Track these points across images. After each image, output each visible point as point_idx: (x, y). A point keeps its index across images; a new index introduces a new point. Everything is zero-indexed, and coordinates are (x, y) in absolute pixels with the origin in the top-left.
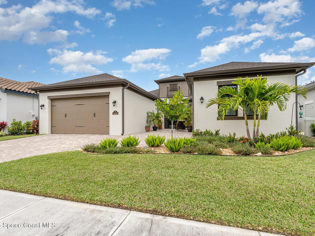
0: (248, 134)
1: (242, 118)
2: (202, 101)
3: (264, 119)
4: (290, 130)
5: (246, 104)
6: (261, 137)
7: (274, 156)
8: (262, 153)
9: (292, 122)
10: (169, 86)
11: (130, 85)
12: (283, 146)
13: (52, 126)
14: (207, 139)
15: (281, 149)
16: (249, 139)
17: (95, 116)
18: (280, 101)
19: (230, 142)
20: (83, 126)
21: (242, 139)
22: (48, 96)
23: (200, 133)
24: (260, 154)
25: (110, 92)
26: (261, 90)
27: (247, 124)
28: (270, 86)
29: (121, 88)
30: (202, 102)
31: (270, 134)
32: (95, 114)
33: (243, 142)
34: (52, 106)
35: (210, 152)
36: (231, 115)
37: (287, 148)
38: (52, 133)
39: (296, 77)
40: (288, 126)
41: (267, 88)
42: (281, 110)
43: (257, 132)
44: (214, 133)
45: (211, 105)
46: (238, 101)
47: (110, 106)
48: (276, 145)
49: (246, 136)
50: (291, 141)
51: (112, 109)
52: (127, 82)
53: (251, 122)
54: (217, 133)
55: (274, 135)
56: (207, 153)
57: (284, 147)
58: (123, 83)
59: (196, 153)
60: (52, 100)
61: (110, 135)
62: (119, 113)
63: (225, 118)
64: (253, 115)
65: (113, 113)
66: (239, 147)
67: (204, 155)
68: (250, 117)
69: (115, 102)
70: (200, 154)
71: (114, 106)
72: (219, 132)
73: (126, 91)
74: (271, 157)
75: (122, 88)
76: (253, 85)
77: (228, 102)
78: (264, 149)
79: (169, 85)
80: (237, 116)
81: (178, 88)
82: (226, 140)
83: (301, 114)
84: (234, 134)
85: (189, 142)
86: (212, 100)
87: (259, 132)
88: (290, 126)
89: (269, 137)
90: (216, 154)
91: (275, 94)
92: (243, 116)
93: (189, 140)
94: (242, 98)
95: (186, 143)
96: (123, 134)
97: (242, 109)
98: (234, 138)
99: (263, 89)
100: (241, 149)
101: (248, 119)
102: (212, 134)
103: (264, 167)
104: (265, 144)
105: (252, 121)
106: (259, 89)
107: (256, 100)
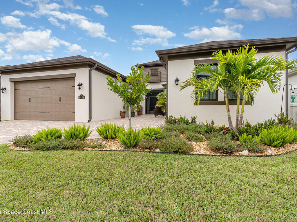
0: (230, 123)
1: (223, 103)
2: (177, 83)
3: (249, 104)
4: (280, 117)
5: (227, 85)
6: (246, 126)
7: (267, 156)
8: (249, 151)
9: (282, 108)
10: (150, 71)
11: (97, 65)
12: (277, 140)
13: (15, 112)
14: (179, 128)
15: (275, 144)
16: (231, 129)
17: (60, 100)
18: (271, 80)
19: (206, 132)
20: (47, 111)
21: (222, 129)
22: (10, 79)
23: (174, 120)
24: (246, 152)
25: (75, 73)
26: (247, 67)
27: (229, 110)
28: (258, 60)
29: (88, 69)
30: (177, 85)
31: (258, 123)
32: (60, 98)
33: (224, 133)
34: (15, 90)
35: (177, 149)
36: (210, 99)
37: (283, 142)
38: (15, 119)
39: (286, 55)
40: (278, 113)
41: (255, 63)
42: (273, 91)
43: (241, 120)
44: (190, 120)
45: (185, 86)
46: (217, 79)
47: (75, 89)
48: (267, 138)
49: (227, 126)
50: (288, 133)
51: (78, 93)
52: (94, 63)
53: (233, 108)
54: (194, 120)
55: (262, 124)
56: (172, 150)
57: (278, 142)
58: (89, 62)
59: (158, 150)
60: (16, 83)
61: (76, 121)
62: (85, 97)
63: (200, 102)
64: (236, 100)
65: (79, 97)
66: (218, 141)
67: (168, 153)
68: (233, 101)
69: (81, 85)
70: (163, 153)
71: (80, 89)
72: (196, 120)
73: (94, 72)
74: (263, 158)
75: (90, 69)
76: (237, 59)
77: (206, 83)
78: (251, 144)
79: (150, 69)
80: (218, 100)
81: (159, 73)
82: (202, 129)
83: (293, 98)
84: (213, 123)
85: (153, 133)
86: (187, 82)
87: (243, 119)
88: (280, 113)
89: (257, 126)
90: (184, 153)
91: (263, 72)
92: (224, 101)
93: (154, 131)
94: (222, 76)
95: (150, 134)
96: (91, 120)
97: (223, 92)
98: (212, 127)
99: (249, 64)
100: (220, 145)
101: (229, 104)
102: (187, 121)
103: (256, 181)
104: (253, 137)
105: (235, 107)
106: (244, 65)
107: (241, 78)
